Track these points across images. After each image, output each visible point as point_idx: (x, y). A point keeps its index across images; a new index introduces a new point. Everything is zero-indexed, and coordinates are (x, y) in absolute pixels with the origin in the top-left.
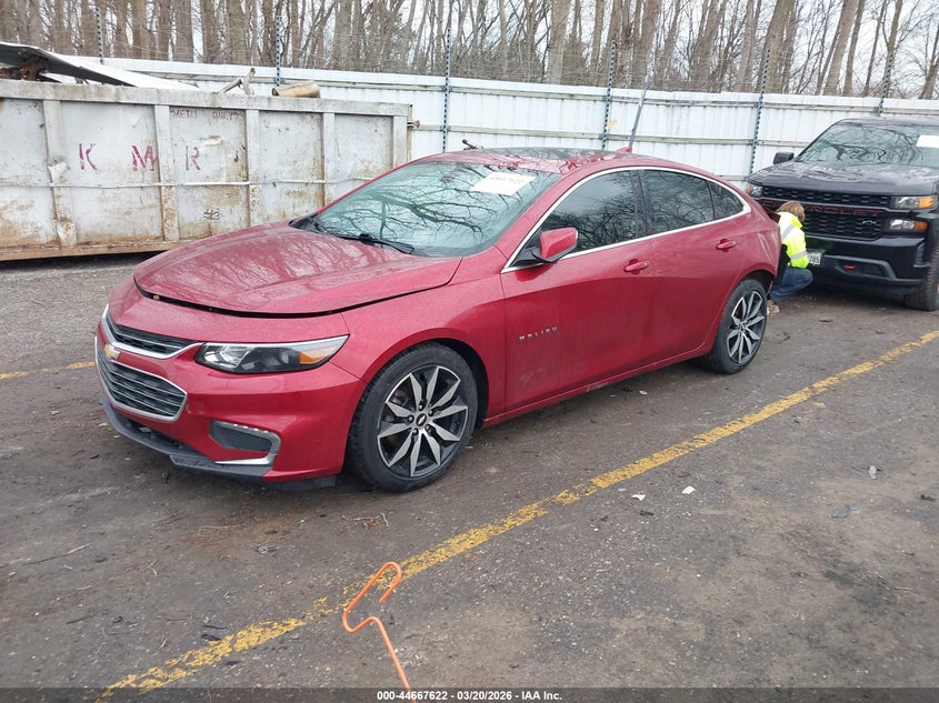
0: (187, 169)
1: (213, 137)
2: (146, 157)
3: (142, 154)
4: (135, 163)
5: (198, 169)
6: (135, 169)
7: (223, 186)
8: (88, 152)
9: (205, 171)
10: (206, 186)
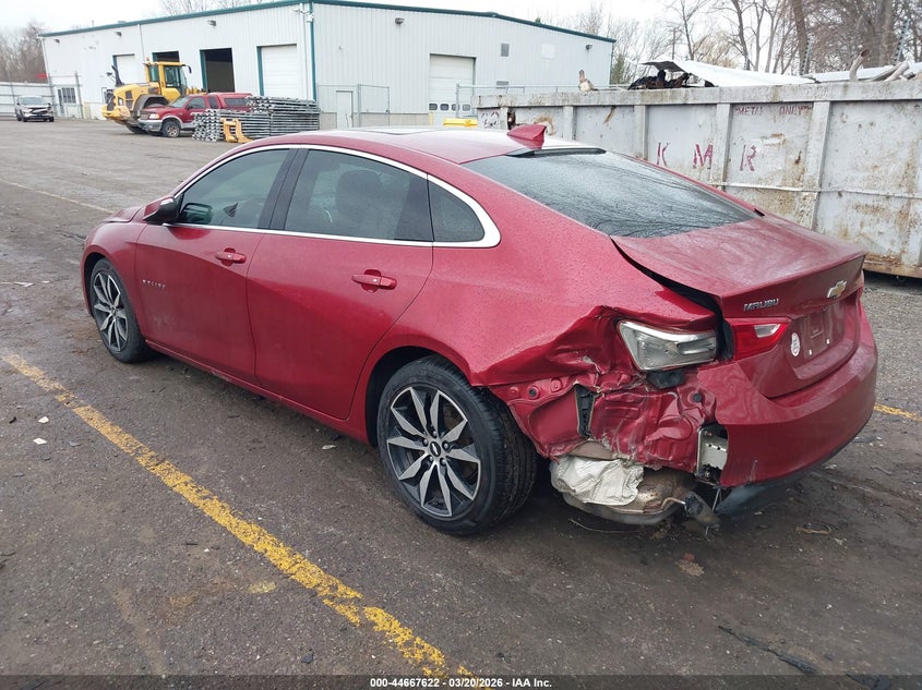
0: (741, 169)
1: (775, 136)
2: (706, 156)
3: (703, 153)
4: (695, 161)
5: (752, 169)
6: (695, 167)
7: (776, 190)
8: (664, 149)
9: (758, 172)
10: (757, 189)
